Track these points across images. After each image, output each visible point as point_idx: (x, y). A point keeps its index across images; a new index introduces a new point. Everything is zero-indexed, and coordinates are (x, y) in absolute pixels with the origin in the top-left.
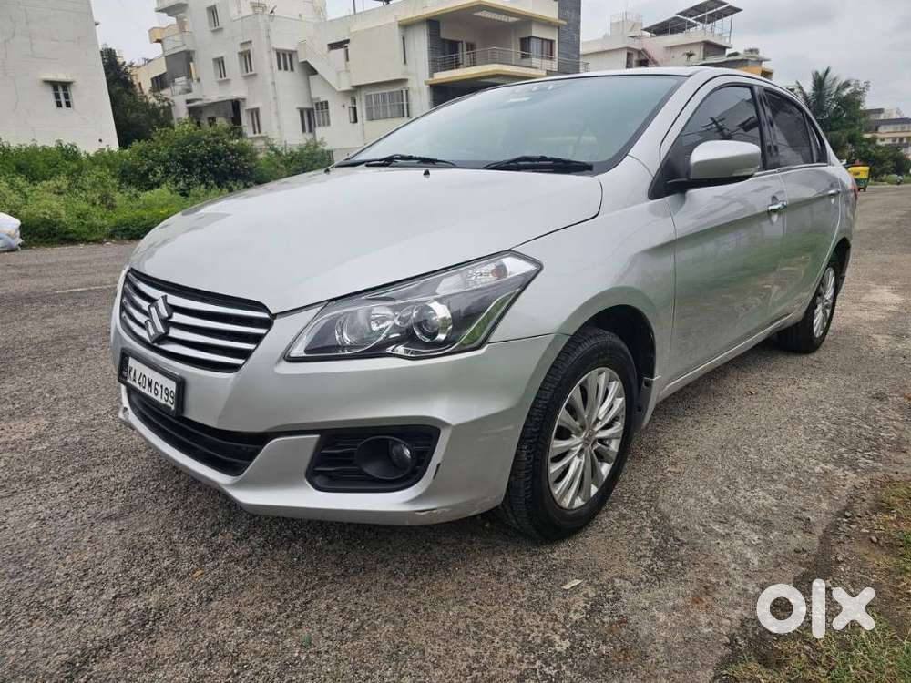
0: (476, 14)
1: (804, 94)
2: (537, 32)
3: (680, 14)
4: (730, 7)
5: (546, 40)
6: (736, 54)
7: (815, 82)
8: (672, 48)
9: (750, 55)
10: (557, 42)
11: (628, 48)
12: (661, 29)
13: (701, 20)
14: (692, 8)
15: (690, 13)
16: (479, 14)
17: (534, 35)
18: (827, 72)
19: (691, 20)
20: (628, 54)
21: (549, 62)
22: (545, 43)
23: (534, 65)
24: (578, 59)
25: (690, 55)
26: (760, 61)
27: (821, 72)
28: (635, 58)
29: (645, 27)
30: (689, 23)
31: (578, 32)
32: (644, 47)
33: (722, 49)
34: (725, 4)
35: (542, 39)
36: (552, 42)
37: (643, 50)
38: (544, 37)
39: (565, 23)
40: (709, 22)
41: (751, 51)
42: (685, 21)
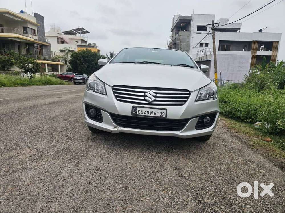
0: (5, 15)
1: (108, 58)
2: (29, 26)
3: (73, 30)
4: (87, 31)
5: (33, 29)
6: (90, 44)
7: (110, 54)
8: (72, 39)
9: (94, 45)
10: (37, 31)
11: (58, 37)
12: (67, 33)
13: (79, 33)
14: (76, 29)
15: (76, 30)
16: (6, 15)
17: (28, 26)
18: (113, 52)
19: (76, 32)
20: (58, 39)
21: (35, 37)
22: (32, 30)
23: (29, 36)
24: (45, 37)
25: (77, 42)
26: (97, 47)
27: (112, 52)
28: (60, 40)
29: (62, 31)
30: (76, 33)
31: (44, 29)
32: (63, 37)
33: (86, 42)
34: (85, 30)
35: (32, 29)
36: (35, 30)
37: (62, 38)
38: (32, 28)
39: (39, 25)
40: (81, 34)
41: (94, 44)
42: (74, 32)
